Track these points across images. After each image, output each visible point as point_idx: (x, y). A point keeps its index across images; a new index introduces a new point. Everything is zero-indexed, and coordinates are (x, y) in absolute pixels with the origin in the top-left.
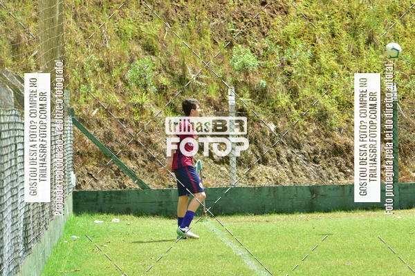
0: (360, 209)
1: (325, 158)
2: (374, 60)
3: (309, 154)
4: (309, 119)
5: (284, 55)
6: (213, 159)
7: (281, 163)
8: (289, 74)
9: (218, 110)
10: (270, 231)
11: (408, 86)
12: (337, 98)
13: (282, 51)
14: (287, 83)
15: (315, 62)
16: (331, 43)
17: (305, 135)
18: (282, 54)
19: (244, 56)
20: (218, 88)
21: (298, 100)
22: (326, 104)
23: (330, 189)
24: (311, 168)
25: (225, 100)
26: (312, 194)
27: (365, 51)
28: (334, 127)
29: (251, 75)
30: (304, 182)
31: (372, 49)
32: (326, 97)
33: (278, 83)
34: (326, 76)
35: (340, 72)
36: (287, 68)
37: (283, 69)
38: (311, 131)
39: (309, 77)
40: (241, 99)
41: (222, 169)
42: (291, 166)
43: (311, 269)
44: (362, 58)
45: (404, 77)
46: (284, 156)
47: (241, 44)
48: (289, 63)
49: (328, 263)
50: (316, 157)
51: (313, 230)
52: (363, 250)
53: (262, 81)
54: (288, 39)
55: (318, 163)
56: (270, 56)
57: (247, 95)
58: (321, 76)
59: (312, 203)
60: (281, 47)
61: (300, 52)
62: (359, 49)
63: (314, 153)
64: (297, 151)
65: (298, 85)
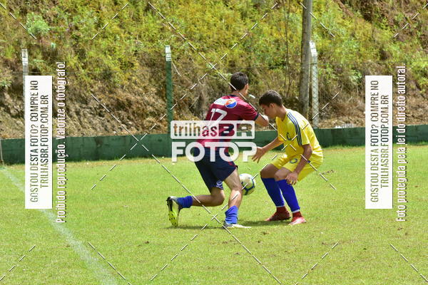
0: (140, 157)
1: (109, 112)
2: (152, 25)
3: (95, 108)
4: (95, 78)
5: (72, 21)
6: (10, 114)
7: (71, 117)
8: (77, 38)
9: (14, 70)
11: (182, 48)
12: (120, 59)
14: (75, 46)
15: (100, 27)
16: (113, 10)
17: (92, 92)
18: (70, 20)
19: (36, 22)
20: (14, 50)
21: (85, 60)
22: (109, 64)
23: (113, 140)
24: (96, 121)
25: (20, 61)
26: (97, 145)
27: (143, 18)
28: (117, 85)
29: (43, 39)
30: (91, 133)
31: (150, 16)
32: (110, 58)
33: (68, 46)
34: (109, 39)
35: (122, 35)
36: (75, 33)
37: (71, 33)
38: (97, 88)
39: (95, 41)
40: (35, 60)
41: (18, 122)
42: (79, 119)
43: (93, 211)
44: (142, 24)
45: (178, 40)
46: (73, 110)
47: (34, 11)
48: (77, 28)
49: (108, 205)
50: (101, 111)
52: (140, 193)
53: (52, 43)
54: (76, 7)
55: (103, 117)
56: (60, 22)
57: (40, 56)
58: (106, 39)
59: (97, 152)
60: (70, 14)
61: (87, 18)
62: (139, 15)
63: (100, 108)
64: (84, 106)
65: (85, 48)
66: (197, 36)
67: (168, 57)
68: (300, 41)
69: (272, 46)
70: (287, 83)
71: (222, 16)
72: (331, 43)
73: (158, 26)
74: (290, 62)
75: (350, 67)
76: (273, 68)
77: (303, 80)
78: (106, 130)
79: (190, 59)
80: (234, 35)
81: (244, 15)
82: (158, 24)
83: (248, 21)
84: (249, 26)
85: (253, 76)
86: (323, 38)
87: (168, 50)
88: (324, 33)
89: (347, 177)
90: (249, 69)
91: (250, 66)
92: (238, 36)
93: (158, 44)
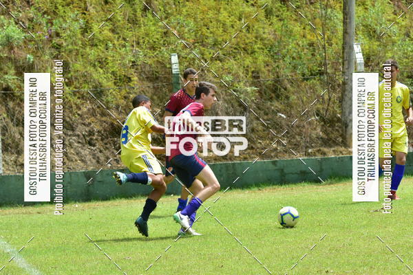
0: (142, 196)
1: (102, 140)
2: (153, 28)
3: (84, 135)
4: (82, 97)
5: (51, 26)
8: (58, 47)
10: (42, 224)
11: (192, 56)
12: (113, 73)
13: (50, 22)
14: (56, 57)
15: (87, 32)
16: (104, 11)
17: (79, 115)
18: (49, 25)
19: (7, 28)
21: (70, 75)
22: (100, 80)
23: (108, 174)
24: (86, 152)
27: (142, 19)
28: (110, 105)
29: (16, 49)
30: (80, 167)
31: (150, 16)
32: (101, 71)
33: (47, 57)
34: (100, 47)
35: (116, 42)
36: (56, 40)
37: (51, 41)
38: (85, 110)
39: (81, 50)
40: (6, 76)
44: (140, 27)
47: (3, 15)
48: (58, 35)
50: (91, 139)
51: (90, 221)
53: (28, 56)
54: (56, 8)
55: (94, 146)
56: (36, 27)
57: (13, 71)
58: (95, 48)
59: (88, 191)
60: (49, 17)
61: (71, 22)
62: (136, 16)
63: (90, 135)
64: (70, 133)
65: (69, 59)
66: (210, 41)
67: (176, 69)
68: (340, 43)
69: (305, 50)
70: (326, 97)
71: (241, 15)
72: (380, 45)
73: (160, 30)
74: (328, 71)
75: (405, 74)
76: (307, 79)
77: (346, 93)
78: (98, 162)
79: (202, 70)
80: (256, 38)
81: (268, 13)
82: (160, 27)
83: (274, 19)
84: (276, 26)
85: (283, 90)
86: (371, 39)
87: (175, 59)
88: (372, 33)
89: (406, 214)
90: (277, 80)
91: (278, 77)
92: (261, 40)
93: (160, 52)
